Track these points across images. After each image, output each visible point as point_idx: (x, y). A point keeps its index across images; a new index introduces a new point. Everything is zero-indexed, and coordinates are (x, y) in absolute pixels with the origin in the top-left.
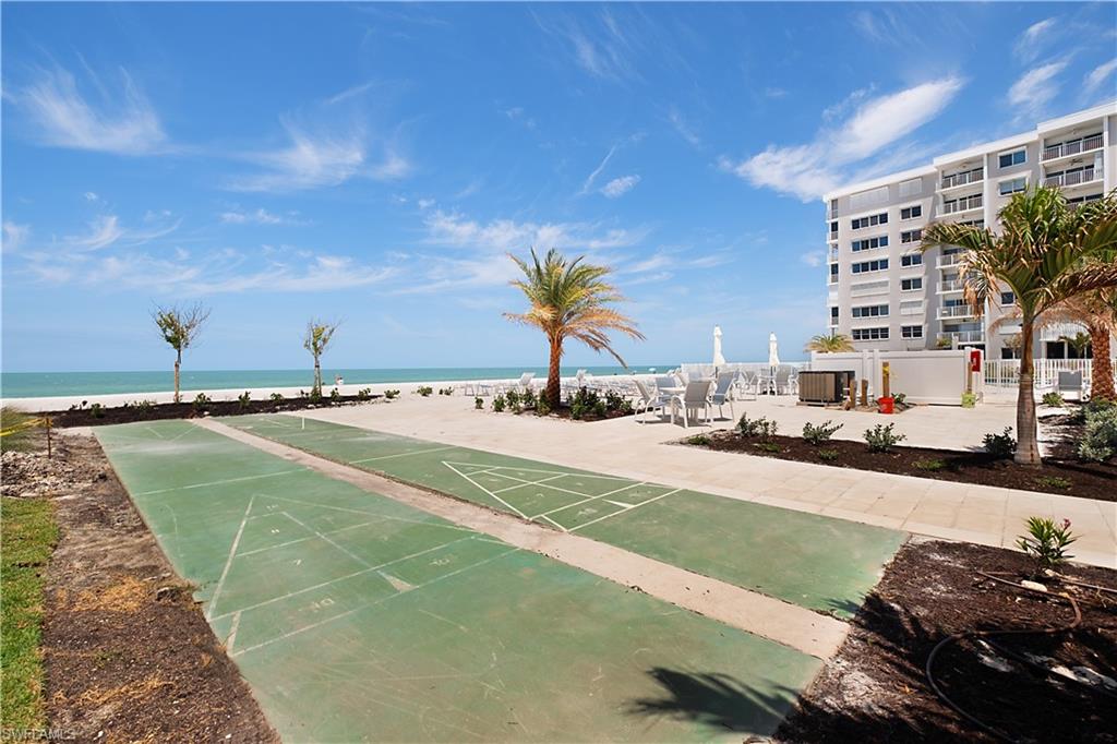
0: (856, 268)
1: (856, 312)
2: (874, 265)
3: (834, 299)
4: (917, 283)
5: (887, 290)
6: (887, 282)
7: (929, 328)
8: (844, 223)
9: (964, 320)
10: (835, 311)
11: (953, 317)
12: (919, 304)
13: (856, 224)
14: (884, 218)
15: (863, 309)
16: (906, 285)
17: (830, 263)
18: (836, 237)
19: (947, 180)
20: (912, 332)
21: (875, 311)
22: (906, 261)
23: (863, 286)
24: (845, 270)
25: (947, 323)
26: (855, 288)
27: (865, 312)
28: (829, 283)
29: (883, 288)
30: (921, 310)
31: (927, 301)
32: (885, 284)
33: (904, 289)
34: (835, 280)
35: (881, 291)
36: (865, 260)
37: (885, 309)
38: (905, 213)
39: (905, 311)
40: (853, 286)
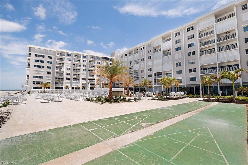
0: (35, 66)
1: (34, 77)
2: (40, 67)
3: (28, 73)
4: (50, 73)
7: (52, 83)
9: (59, 82)
10: (28, 76)
11: (58, 81)
12: (50, 77)
13: (36, 55)
14: (44, 56)
15: (36, 76)
16: (48, 73)
17: (27, 63)
18: (30, 57)
19: (58, 54)
21: (40, 77)
22: (48, 67)
23: (37, 71)
24: (32, 66)
25: (56, 82)
27: (37, 77)
28: (27, 68)
29: (42, 72)
30: (51, 79)
31: (52, 77)
32: (43, 71)
34: (29, 68)
35: (42, 73)
36: (38, 65)
37: (42, 77)
38: (49, 57)
39: (47, 78)
40: (34, 70)
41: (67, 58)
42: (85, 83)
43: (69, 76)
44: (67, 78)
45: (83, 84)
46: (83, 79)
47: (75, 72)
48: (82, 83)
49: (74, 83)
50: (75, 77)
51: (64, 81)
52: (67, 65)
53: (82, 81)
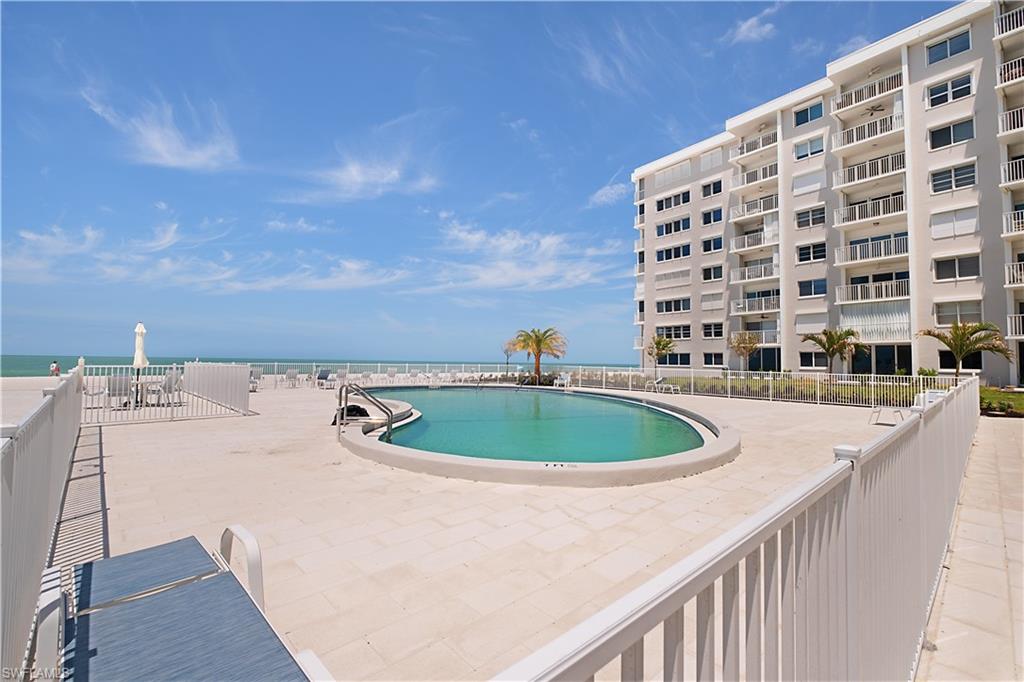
0: (660, 256)
1: (660, 307)
2: (677, 252)
3: (640, 292)
4: (718, 272)
5: (689, 280)
6: (689, 270)
7: (730, 325)
8: (650, 205)
9: (763, 317)
10: (642, 306)
11: (753, 312)
12: (719, 296)
13: (660, 206)
14: (686, 197)
15: (667, 303)
16: (707, 274)
17: (637, 251)
18: (642, 221)
20: (713, 331)
22: (707, 246)
23: (667, 276)
24: (651, 258)
25: (748, 320)
26: (659, 278)
27: (668, 306)
28: (636, 273)
29: (685, 278)
30: (722, 304)
31: (728, 292)
32: (687, 273)
33: (705, 279)
34: (641, 269)
35: (683, 281)
36: (668, 246)
37: (686, 303)
38: (706, 190)
39: (706, 305)
40: (657, 276)
41: (797, 146)
42: (978, 296)
43: (815, 270)
44: (805, 288)
45: (946, 313)
46: (945, 268)
47: (863, 226)
48: (939, 306)
49: (852, 314)
50: (867, 263)
51: (783, 310)
52: (797, 192)
53: (925, 291)
